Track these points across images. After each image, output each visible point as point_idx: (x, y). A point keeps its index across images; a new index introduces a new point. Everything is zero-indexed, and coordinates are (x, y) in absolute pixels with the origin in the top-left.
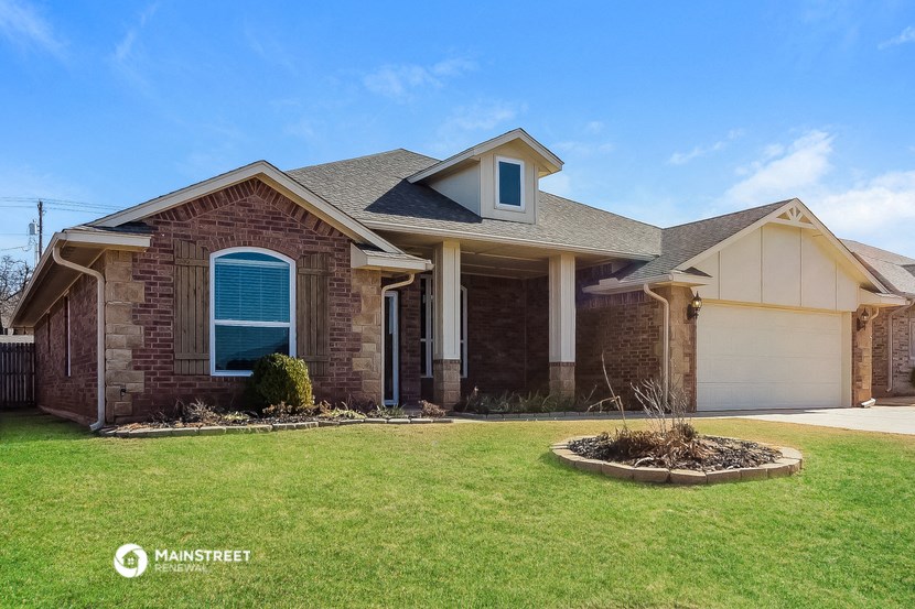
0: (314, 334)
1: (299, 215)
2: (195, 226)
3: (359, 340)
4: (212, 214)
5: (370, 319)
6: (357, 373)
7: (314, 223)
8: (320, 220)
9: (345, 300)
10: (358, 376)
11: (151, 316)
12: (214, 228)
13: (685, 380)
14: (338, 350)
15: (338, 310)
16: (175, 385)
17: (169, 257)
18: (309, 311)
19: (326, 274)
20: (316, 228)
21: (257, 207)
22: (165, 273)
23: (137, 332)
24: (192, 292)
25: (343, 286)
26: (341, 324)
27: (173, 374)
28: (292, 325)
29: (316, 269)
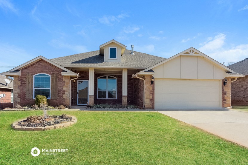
0: (54, 90)
1: (51, 66)
2: (30, 70)
3: (64, 91)
4: (33, 67)
5: (67, 87)
6: (64, 98)
7: (54, 67)
8: (56, 66)
9: (61, 83)
10: (64, 99)
11: (22, 88)
12: (34, 70)
13: (150, 101)
14: (60, 94)
15: (60, 85)
16: (26, 101)
17: (25, 76)
18: (53, 86)
19: (57, 77)
20: (55, 68)
21: (43, 65)
22: (24, 79)
23: (19, 91)
24: (29, 83)
25: (61, 80)
26: (60, 88)
27: (25, 99)
28: (50, 89)
29: (55, 77)
